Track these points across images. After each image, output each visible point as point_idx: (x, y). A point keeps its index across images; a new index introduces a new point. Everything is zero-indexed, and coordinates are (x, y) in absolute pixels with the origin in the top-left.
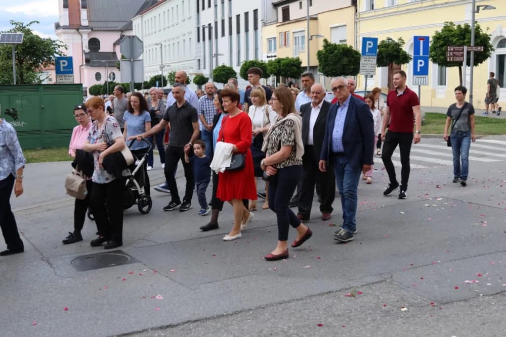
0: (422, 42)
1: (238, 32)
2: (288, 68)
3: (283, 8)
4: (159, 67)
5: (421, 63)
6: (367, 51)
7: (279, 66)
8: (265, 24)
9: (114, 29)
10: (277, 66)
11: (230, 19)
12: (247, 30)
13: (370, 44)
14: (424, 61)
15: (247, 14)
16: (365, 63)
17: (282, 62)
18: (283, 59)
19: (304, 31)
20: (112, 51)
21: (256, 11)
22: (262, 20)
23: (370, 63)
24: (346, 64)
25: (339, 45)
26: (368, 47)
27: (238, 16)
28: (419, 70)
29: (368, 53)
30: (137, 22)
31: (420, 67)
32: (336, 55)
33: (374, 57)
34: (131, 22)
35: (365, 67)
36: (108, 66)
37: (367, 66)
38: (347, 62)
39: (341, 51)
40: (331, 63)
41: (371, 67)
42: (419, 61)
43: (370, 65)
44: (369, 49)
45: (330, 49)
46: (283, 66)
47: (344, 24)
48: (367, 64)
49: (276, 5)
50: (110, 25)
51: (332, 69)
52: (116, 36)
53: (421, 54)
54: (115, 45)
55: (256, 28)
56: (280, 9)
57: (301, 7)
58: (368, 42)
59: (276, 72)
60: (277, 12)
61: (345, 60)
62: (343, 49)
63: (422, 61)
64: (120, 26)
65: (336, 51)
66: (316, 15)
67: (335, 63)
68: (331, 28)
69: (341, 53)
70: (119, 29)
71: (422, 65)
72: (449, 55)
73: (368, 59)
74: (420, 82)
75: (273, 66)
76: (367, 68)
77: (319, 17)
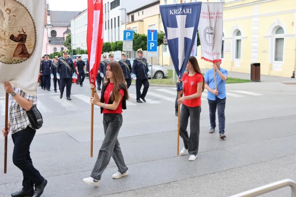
0: (152, 33)
1: (112, 28)
2: (121, 46)
3: (131, 15)
4: (81, 45)
5: (152, 45)
6: (127, 38)
7: (116, 45)
8: (122, 24)
9: (62, 26)
10: (115, 45)
11: (109, 21)
12: (115, 27)
13: (128, 34)
14: (154, 43)
15: (115, 18)
16: (126, 44)
17: (118, 43)
18: (119, 42)
19: (136, 27)
20: (63, 37)
21: (119, 17)
22: (121, 22)
23: (129, 44)
24: (143, 45)
25: (141, 35)
26: (127, 35)
27: (112, 20)
28: (151, 49)
29: (128, 39)
30: (72, 23)
31: (152, 47)
32: (138, 40)
33: (131, 41)
34: (70, 22)
35: (126, 46)
36: (54, 44)
37: (127, 46)
38: (144, 43)
39: (141, 38)
40: (136, 44)
41: (130, 46)
42: (151, 44)
43: (129, 46)
44: (128, 37)
45: (136, 37)
46: (118, 45)
47: (154, 24)
48: (127, 45)
49: (128, 14)
50: (62, 24)
51: (137, 47)
52: (65, 29)
53: (152, 40)
54: (64, 33)
55: (119, 26)
56: (130, 16)
57: (139, 15)
58: (127, 33)
59: (115, 48)
60: (129, 17)
61: (143, 42)
62: (142, 37)
63: (153, 44)
64: (67, 24)
65: (138, 38)
66: (143, 19)
67: (138, 44)
68: (149, 26)
69: (141, 39)
70: (66, 25)
71: (153, 46)
72: (164, 40)
73: (127, 42)
74: (152, 55)
75: (113, 45)
76: (127, 47)
77: (144, 20)
